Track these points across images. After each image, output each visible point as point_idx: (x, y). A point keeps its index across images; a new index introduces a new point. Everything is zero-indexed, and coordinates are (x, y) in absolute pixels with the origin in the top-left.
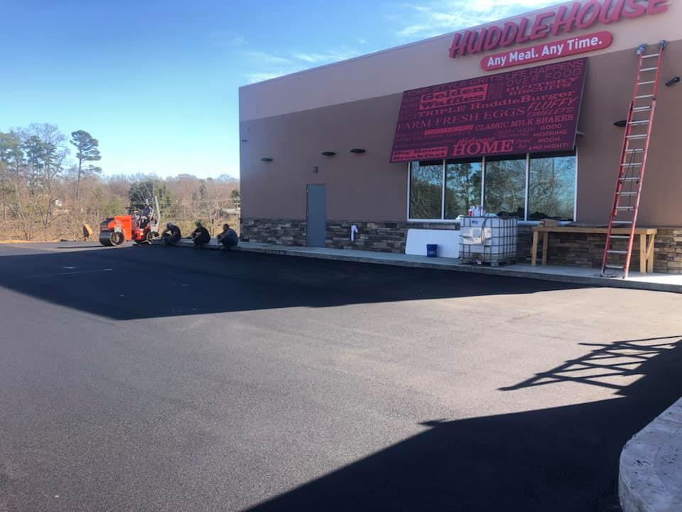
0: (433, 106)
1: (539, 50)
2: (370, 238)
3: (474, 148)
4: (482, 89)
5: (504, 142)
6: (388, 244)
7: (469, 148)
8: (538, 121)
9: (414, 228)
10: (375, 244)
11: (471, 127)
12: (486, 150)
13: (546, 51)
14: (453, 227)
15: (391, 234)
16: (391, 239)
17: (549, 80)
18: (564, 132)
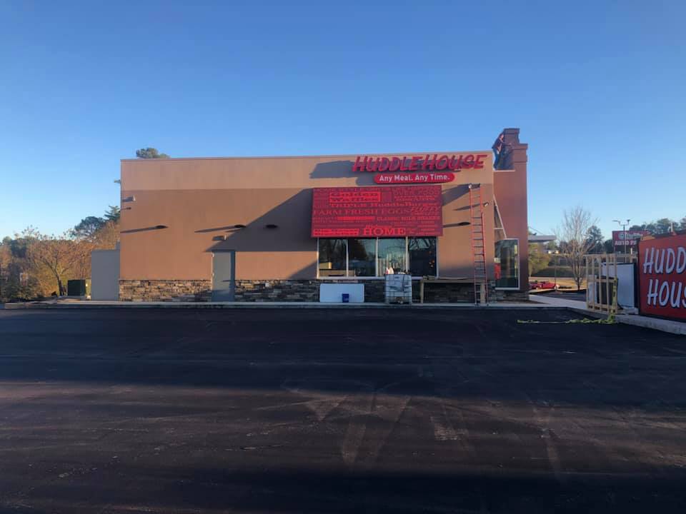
0: (341, 201)
1: (413, 177)
2: (283, 292)
3: (378, 231)
4: (377, 195)
5: (399, 229)
6: (301, 296)
7: (374, 231)
8: (419, 218)
9: (324, 283)
10: (288, 296)
11: (373, 218)
12: (388, 233)
13: (417, 178)
14: (357, 282)
15: (303, 288)
16: (303, 291)
17: (421, 194)
18: (436, 226)
